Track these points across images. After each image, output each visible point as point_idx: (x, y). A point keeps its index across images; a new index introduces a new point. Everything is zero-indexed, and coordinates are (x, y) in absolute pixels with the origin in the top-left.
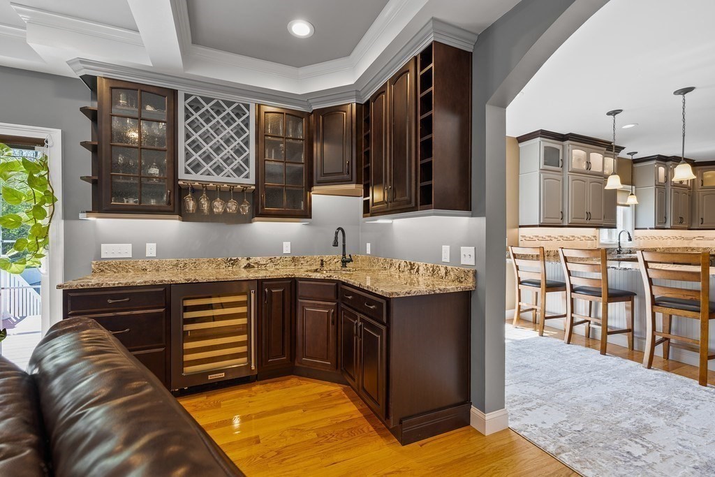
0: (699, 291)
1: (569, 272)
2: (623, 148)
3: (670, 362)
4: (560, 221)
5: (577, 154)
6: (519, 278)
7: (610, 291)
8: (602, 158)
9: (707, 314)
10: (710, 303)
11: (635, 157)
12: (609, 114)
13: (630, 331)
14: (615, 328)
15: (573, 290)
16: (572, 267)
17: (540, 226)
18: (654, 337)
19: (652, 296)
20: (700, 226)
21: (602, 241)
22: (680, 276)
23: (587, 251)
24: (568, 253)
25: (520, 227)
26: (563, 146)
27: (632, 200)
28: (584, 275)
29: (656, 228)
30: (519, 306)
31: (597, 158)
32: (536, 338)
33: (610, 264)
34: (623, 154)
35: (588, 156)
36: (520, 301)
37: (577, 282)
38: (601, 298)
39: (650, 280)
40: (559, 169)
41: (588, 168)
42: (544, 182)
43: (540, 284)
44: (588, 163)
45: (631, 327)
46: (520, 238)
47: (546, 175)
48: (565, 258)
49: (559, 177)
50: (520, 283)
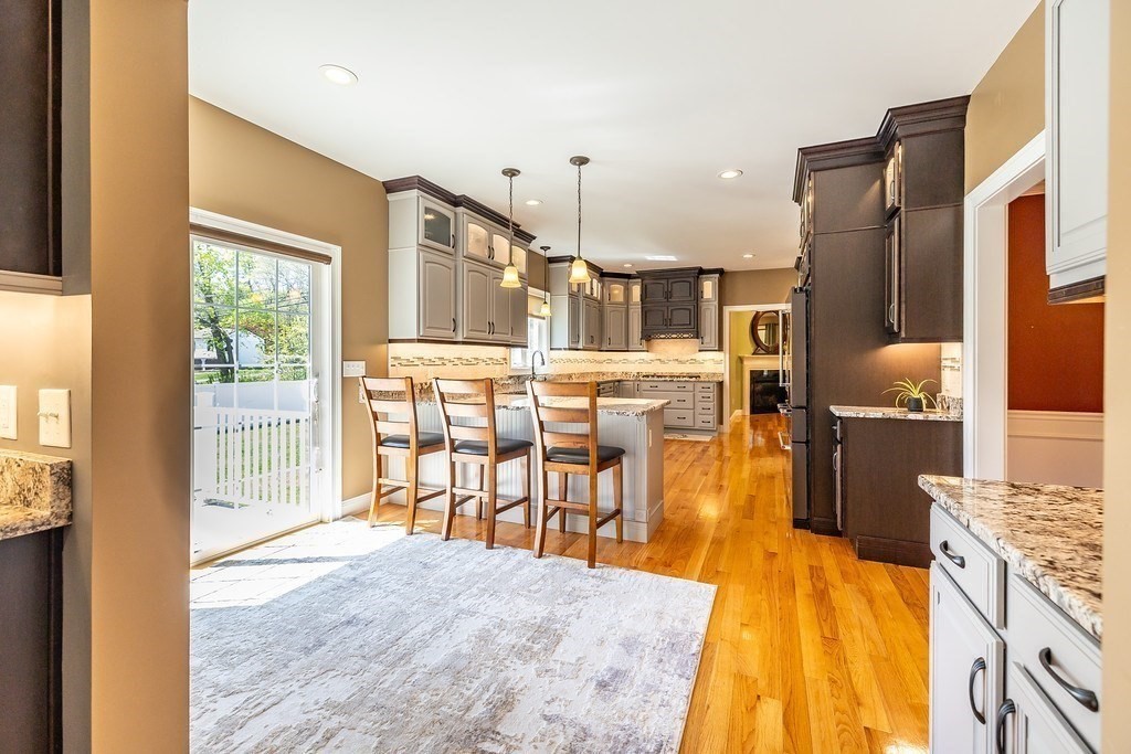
0: (587, 436)
1: (447, 418)
2: (534, 238)
3: (567, 536)
4: (451, 333)
5: (474, 232)
6: (378, 435)
7: (500, 445)
8: (508, 246)
9: (595, 467)
10: (599, 448)
11: (549, 254)
12: (504, 173)
13: (527, 499)
14: (511, 497)
15: (454, 449)
16: (452, 410)
17: (419, 341)
18: (545, 508)
19: (544, 448)
20: (609, 347)
21: (513, 366)
22: (569, 415)
23: (469, 383)
24: (446, 387)
25: (391, 341)
26: (455, 213)
27: (546, 311)
28: (469, 421)
29: (570, 349)
30: (379, 486)
31: (502, 243)
32: (401, 541)
33: (498, 400)
34: (535, 246)
35: (491, 239)
36: (380, 476)
37: (461, 434)
38: (488, 458)
39: (541, 423)
40: (450, 249)
41: (491, 256)
42: (425, 267)
43: (407, 442)
44: (491, 249)
45: (527, 495)
46: (391, 362)
47: (430, 256)
48: (442, 395)
49: (450, 263)
50: (380, 443)
